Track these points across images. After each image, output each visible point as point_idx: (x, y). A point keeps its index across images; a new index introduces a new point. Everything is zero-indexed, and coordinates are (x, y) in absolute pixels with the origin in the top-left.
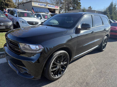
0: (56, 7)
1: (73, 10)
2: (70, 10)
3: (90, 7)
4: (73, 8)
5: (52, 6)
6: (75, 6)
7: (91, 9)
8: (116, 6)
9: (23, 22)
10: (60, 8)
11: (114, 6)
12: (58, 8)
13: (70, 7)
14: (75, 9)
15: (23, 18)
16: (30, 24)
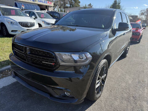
0: (48, 2)
1: (70, 7)
2: (67, 7)
3: (90, 5)
4: (70, 4)
5: (43, 2)
6: (72, 3)
7: (92, 6)
8: (120, 3)
9: (11, 23)
10: (54, 4)
11: (118, 4)
12: (52, 5)
13: (67, 3)
14: (73, 6)
15: (11, 17)
16: (24, 26)
